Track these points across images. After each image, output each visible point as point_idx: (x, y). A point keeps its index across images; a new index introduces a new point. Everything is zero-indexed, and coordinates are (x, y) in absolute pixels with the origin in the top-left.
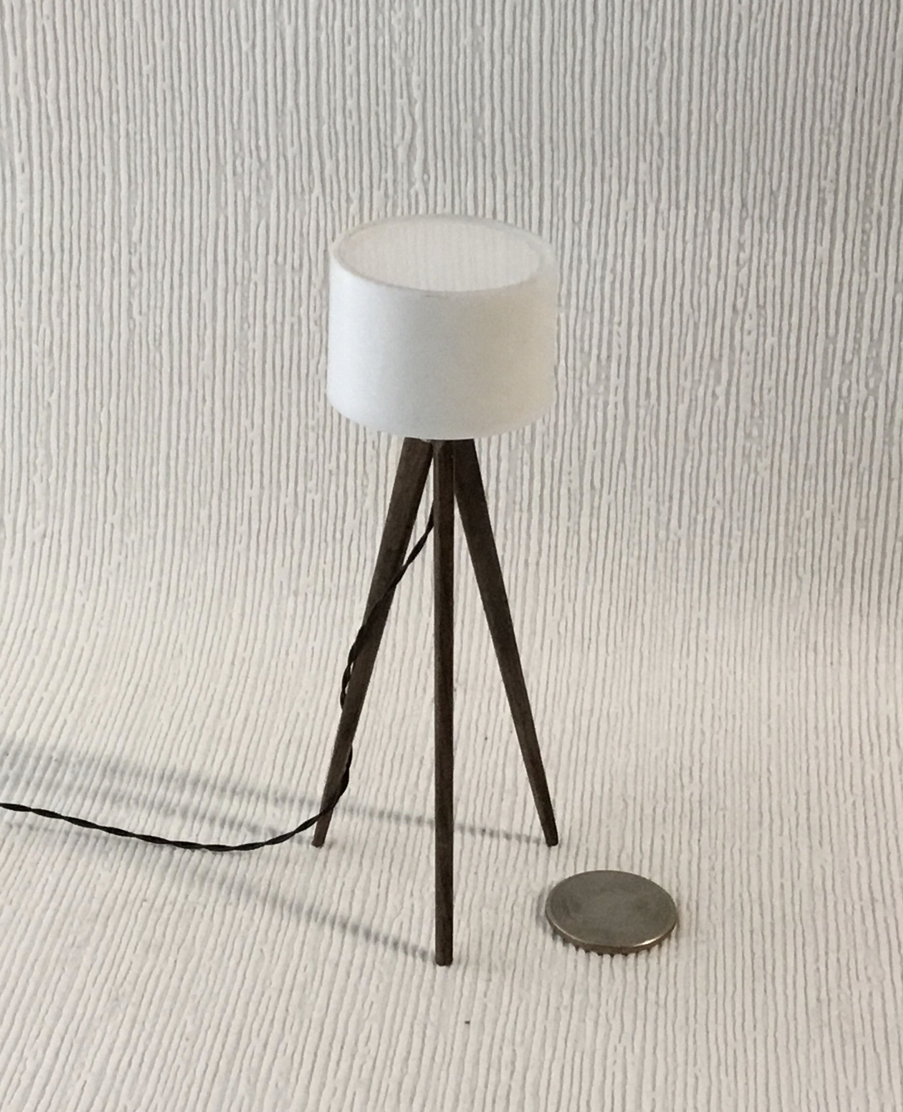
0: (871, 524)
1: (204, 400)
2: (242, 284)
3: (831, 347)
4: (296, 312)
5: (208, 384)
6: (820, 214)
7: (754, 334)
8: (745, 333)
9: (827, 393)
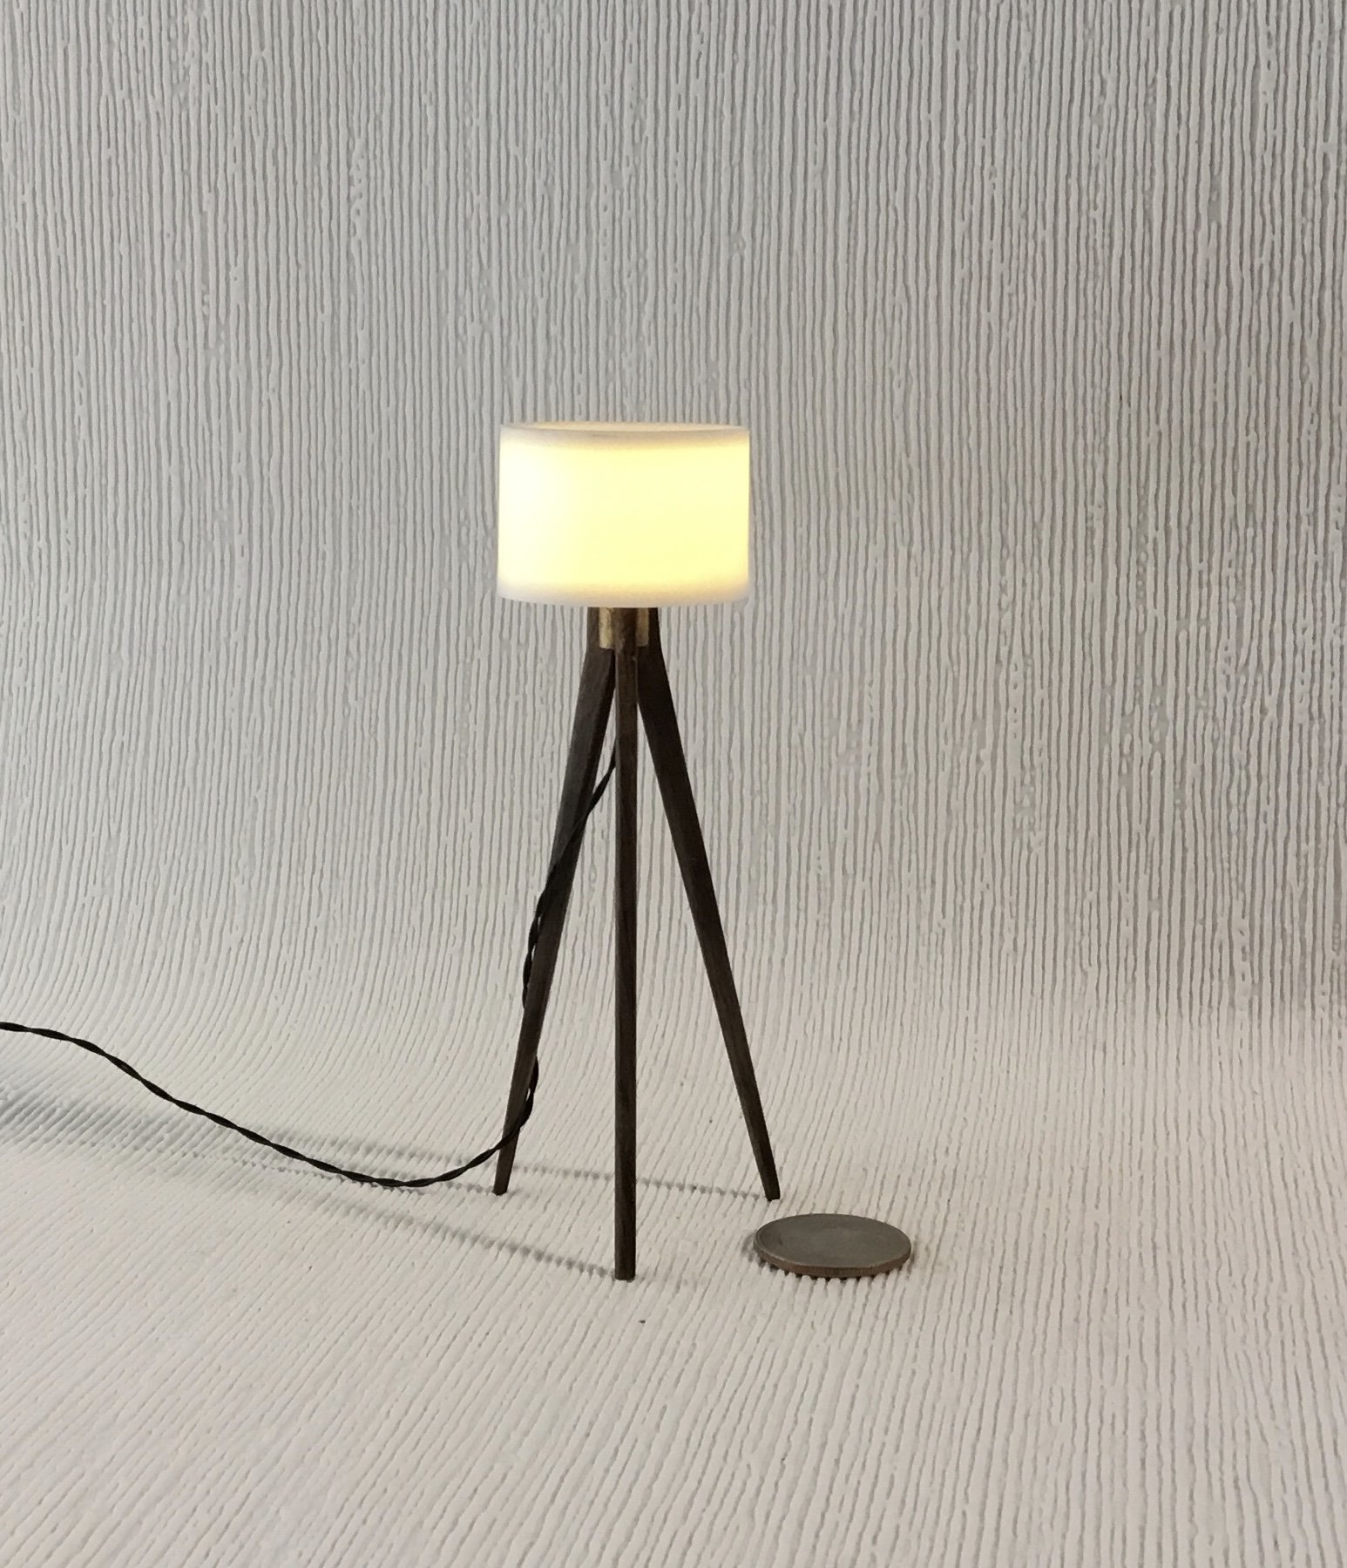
0: (1165, 905)
1: (420, 790)
2: (464, 663)
3: (1109, 698)
4: (521, 690)
5: (425, 771)
6: (1089, 548)
7: (1020, 687)
8: (1010, 686)
9: (1106, 750)
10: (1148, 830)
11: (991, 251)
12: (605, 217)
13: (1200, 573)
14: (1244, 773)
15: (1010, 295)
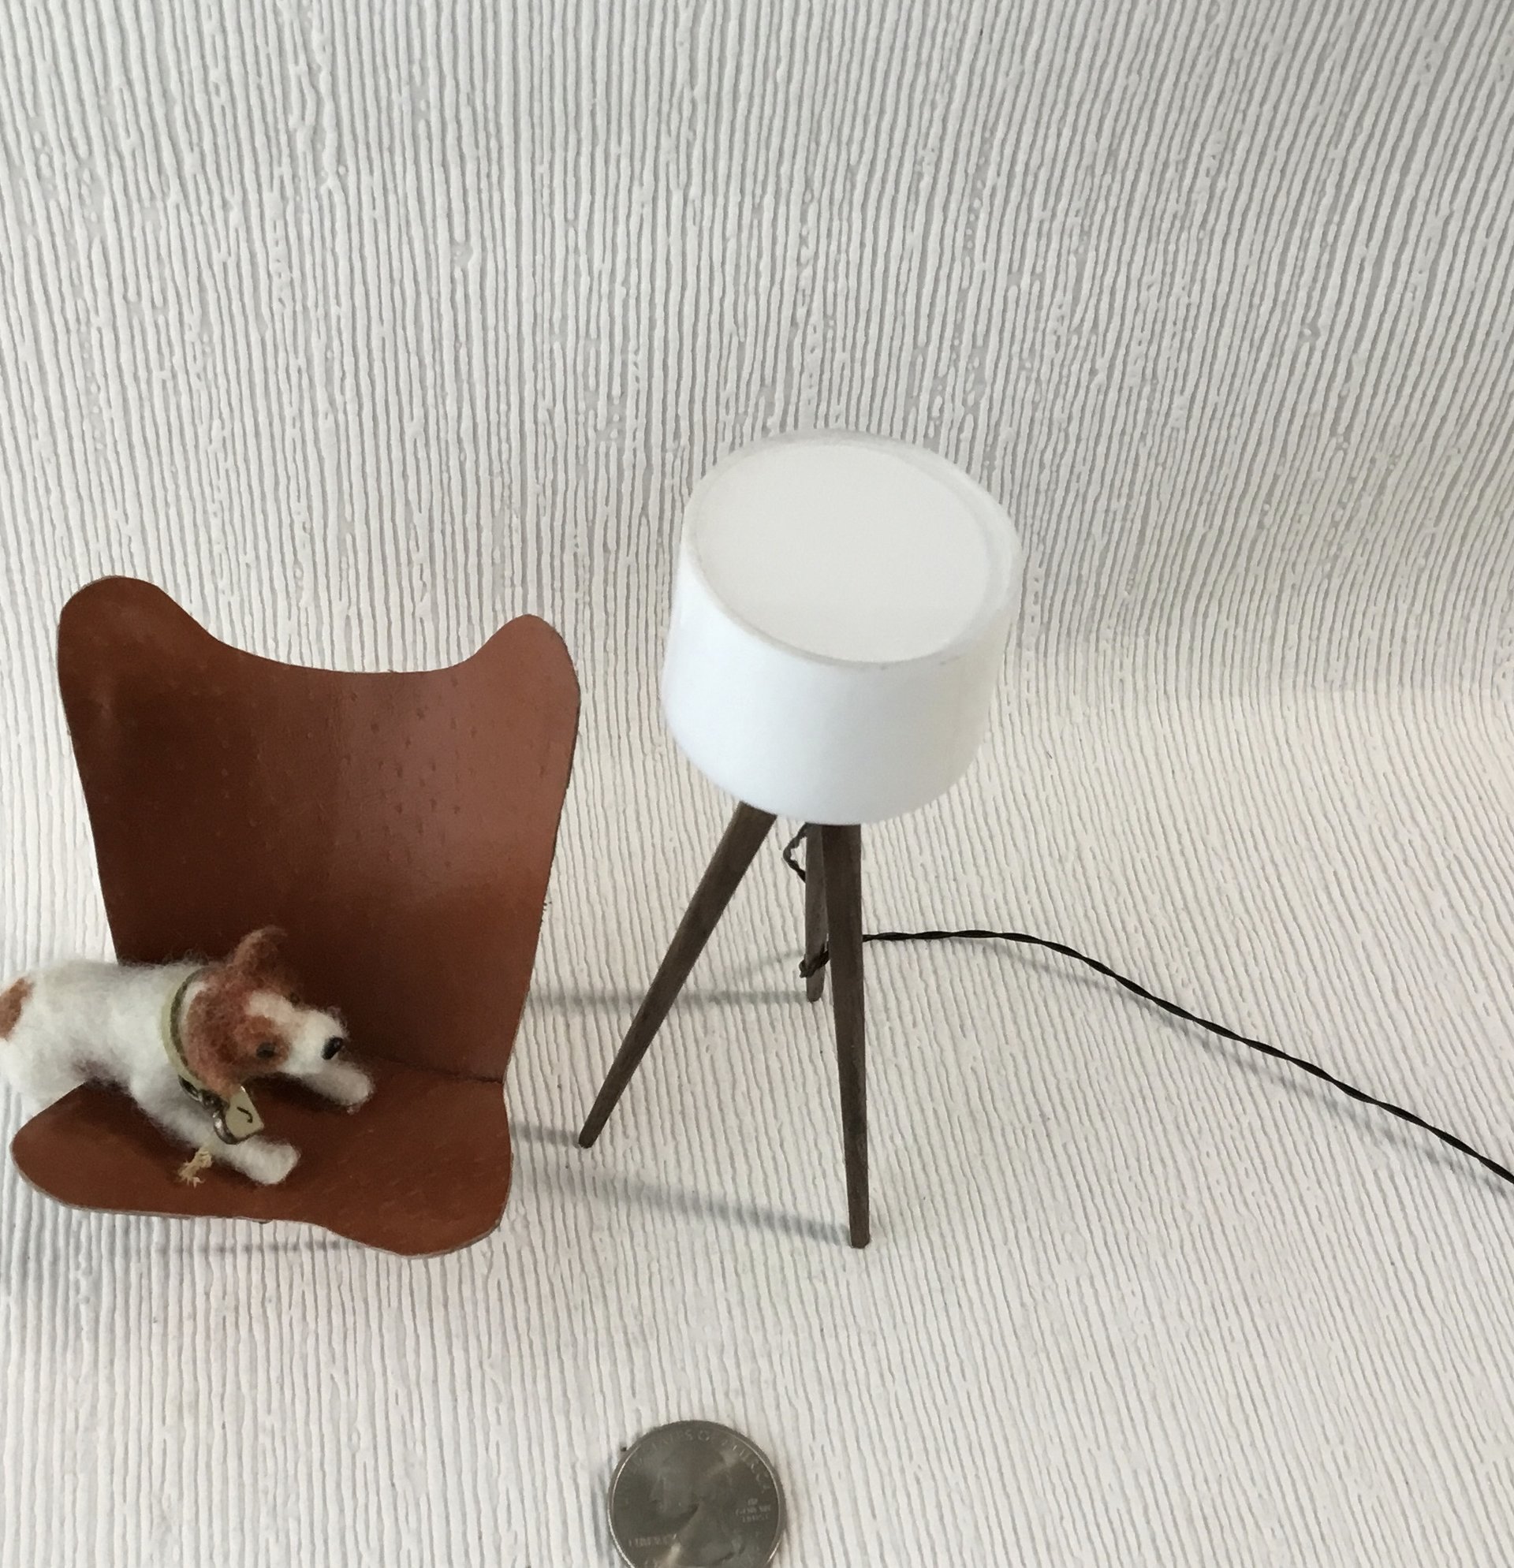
2: (78, 331)
3: (920, 360)
6: (913, 192)
7: (818, 352)
8: (807, 351)
9: (911, 418)
13: (1041, 222)
14: (1062, 434)
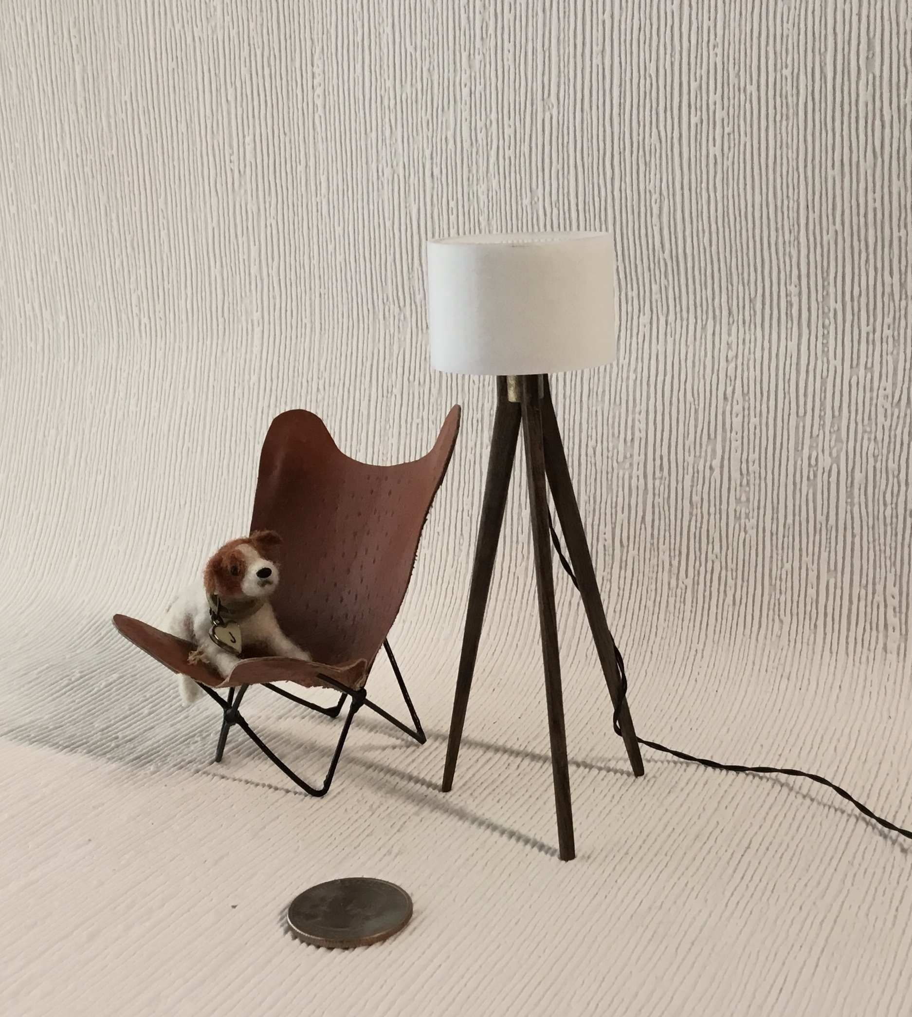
0: (839, 574)
3: (801, 424)
6: (789, 315)
7: (740, 416)
8: (734, 415)
9: (799, 462)
10: (827, 520)
11: (715, 104)
12: (466, 91)
13: (868, 334)
14: (896, 480)
15: (729, 134)
